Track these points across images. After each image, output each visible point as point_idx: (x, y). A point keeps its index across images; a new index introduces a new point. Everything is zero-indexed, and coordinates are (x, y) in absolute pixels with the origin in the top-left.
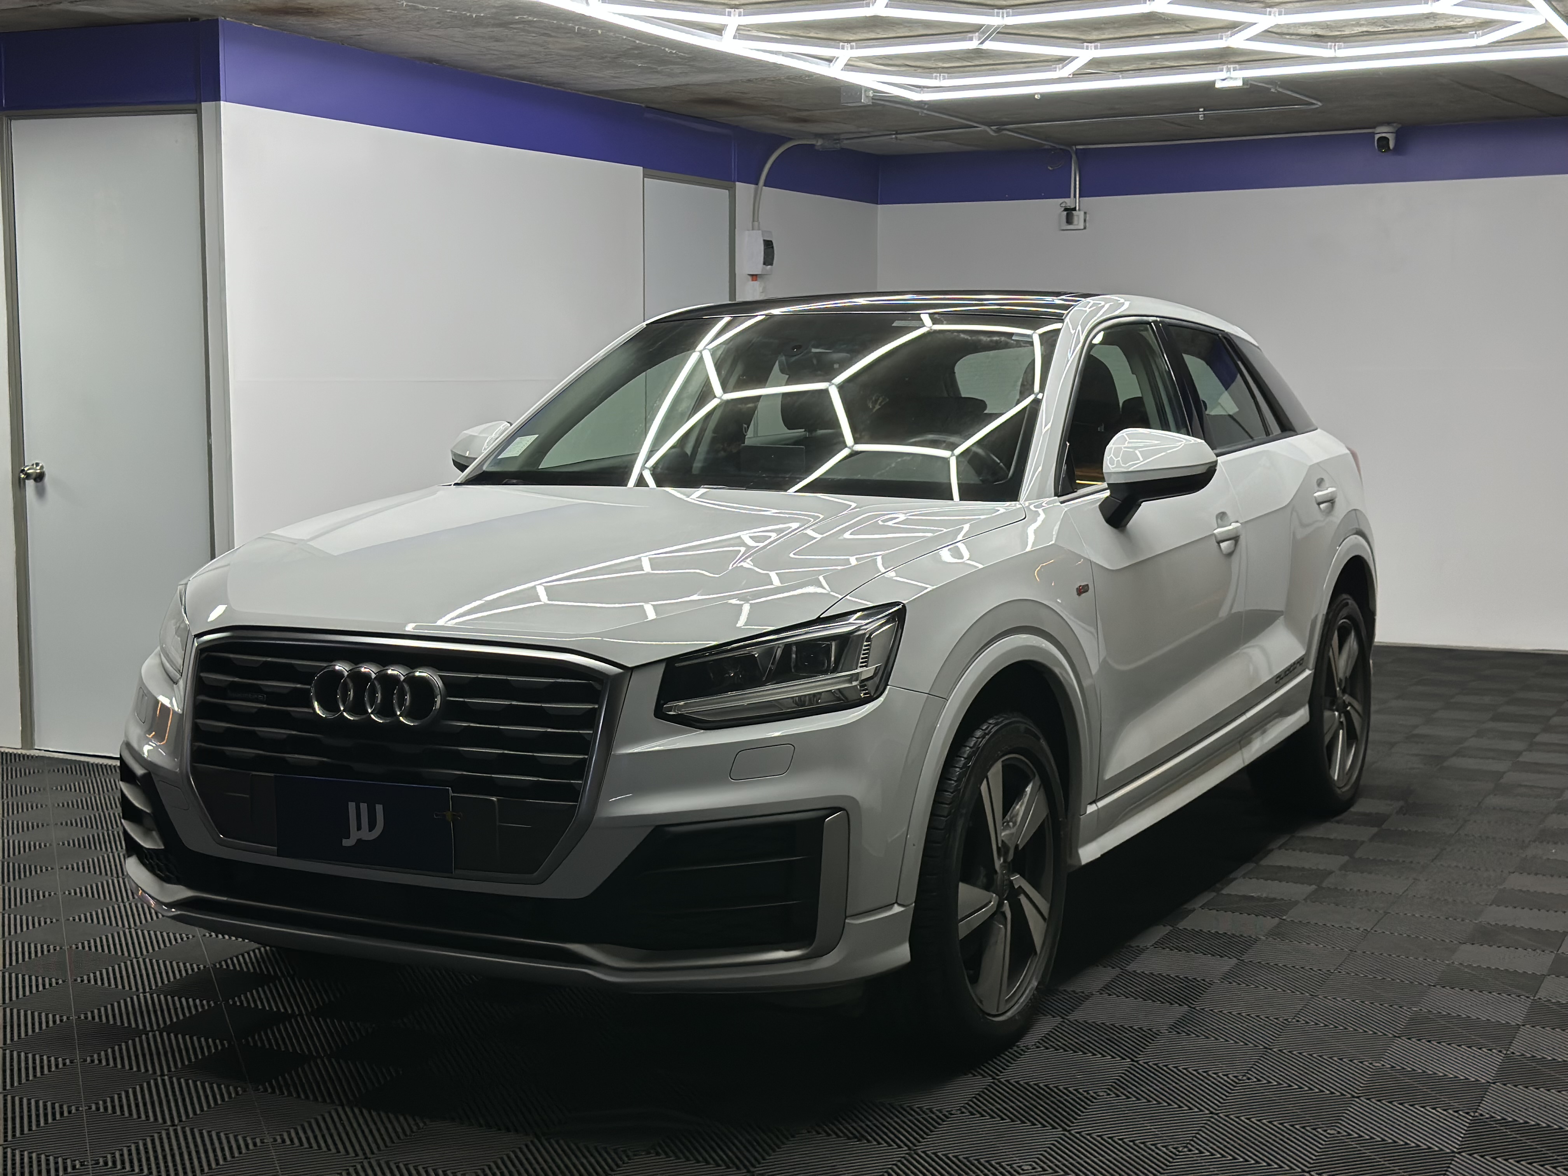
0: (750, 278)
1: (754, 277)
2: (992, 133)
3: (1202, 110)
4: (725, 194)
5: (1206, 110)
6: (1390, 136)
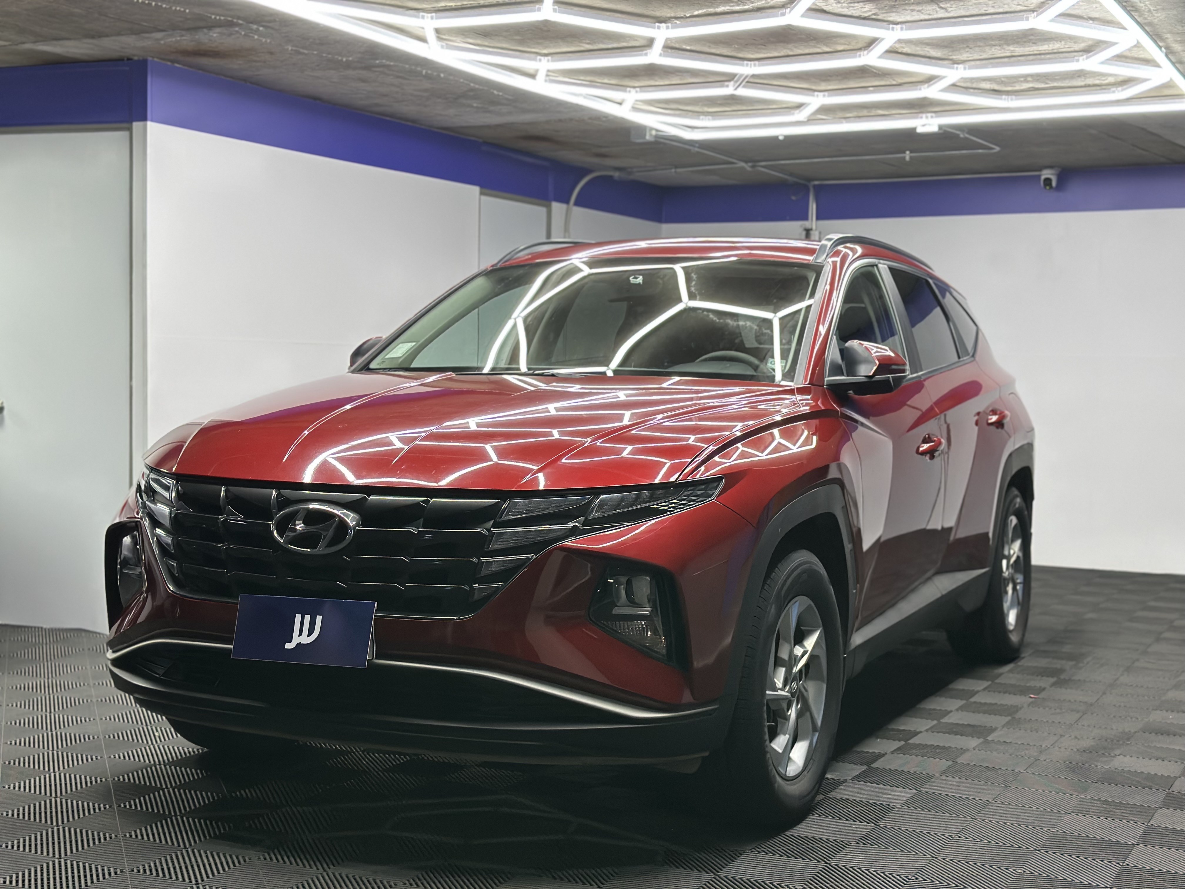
2: (749, 169)
3: (908, 152)
4: (543, 210)
5: (911, 152)
6: (1053, 177)
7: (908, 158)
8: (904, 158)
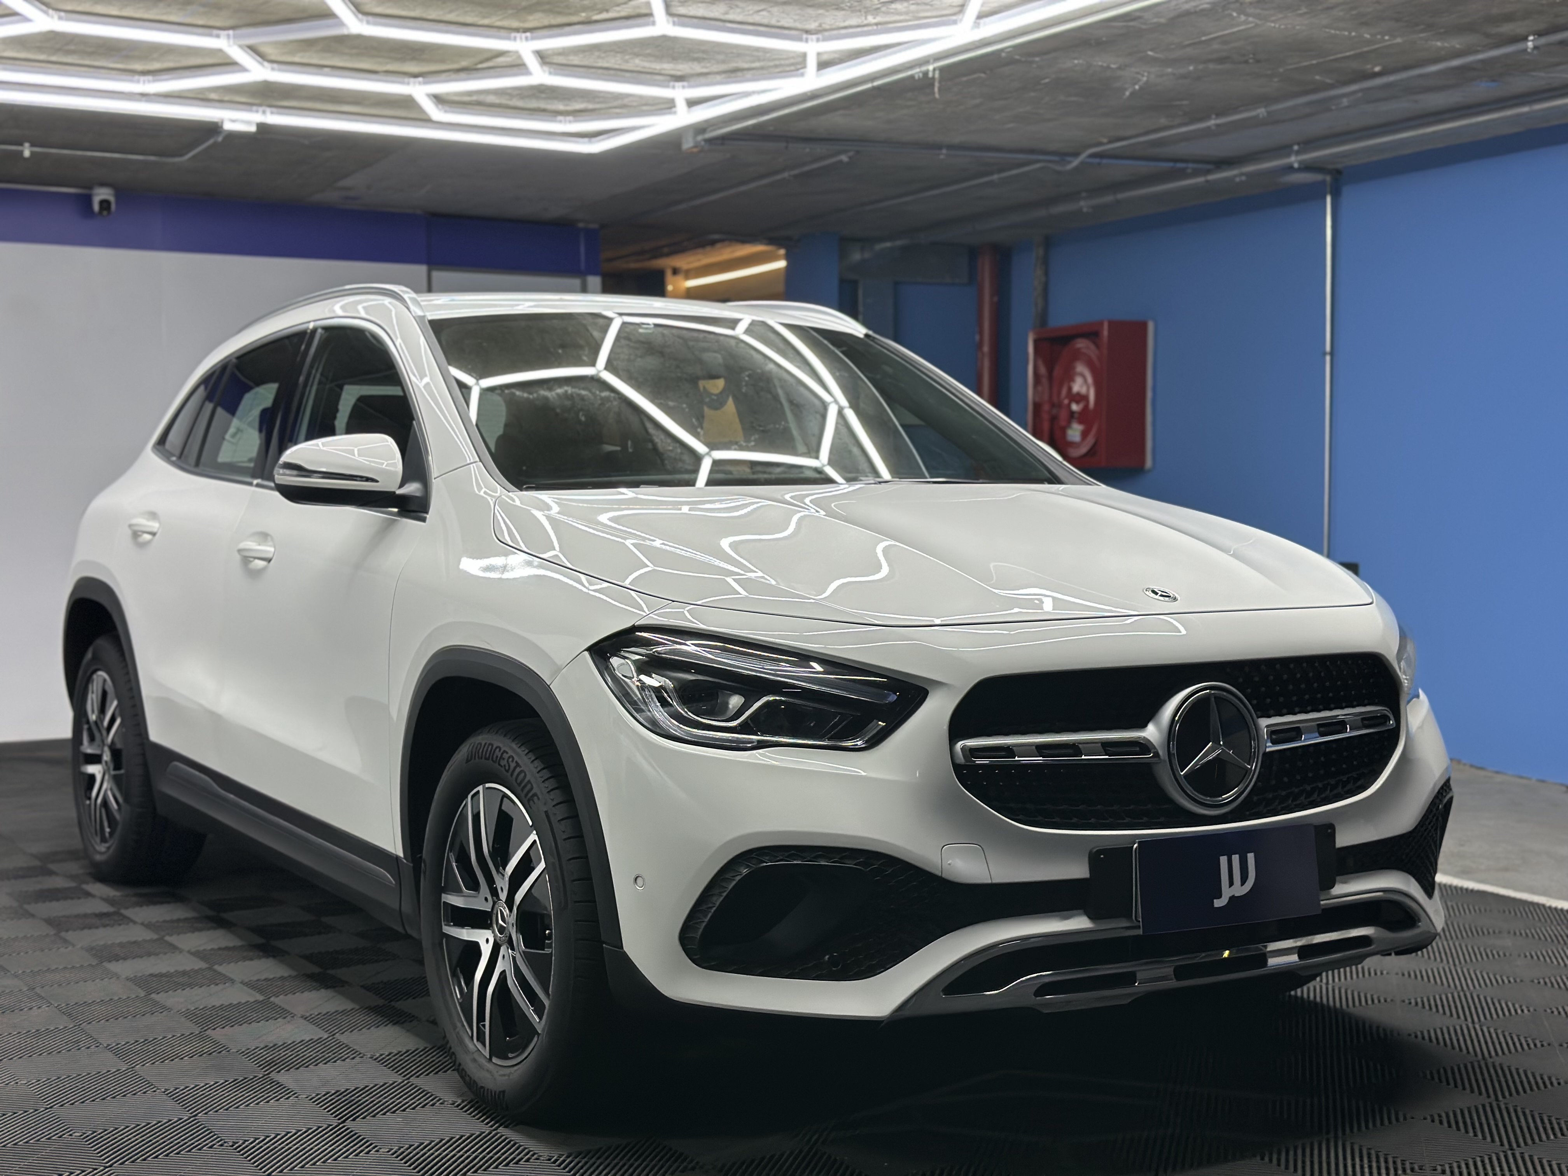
5: (34, 145)
6: (112, 199)
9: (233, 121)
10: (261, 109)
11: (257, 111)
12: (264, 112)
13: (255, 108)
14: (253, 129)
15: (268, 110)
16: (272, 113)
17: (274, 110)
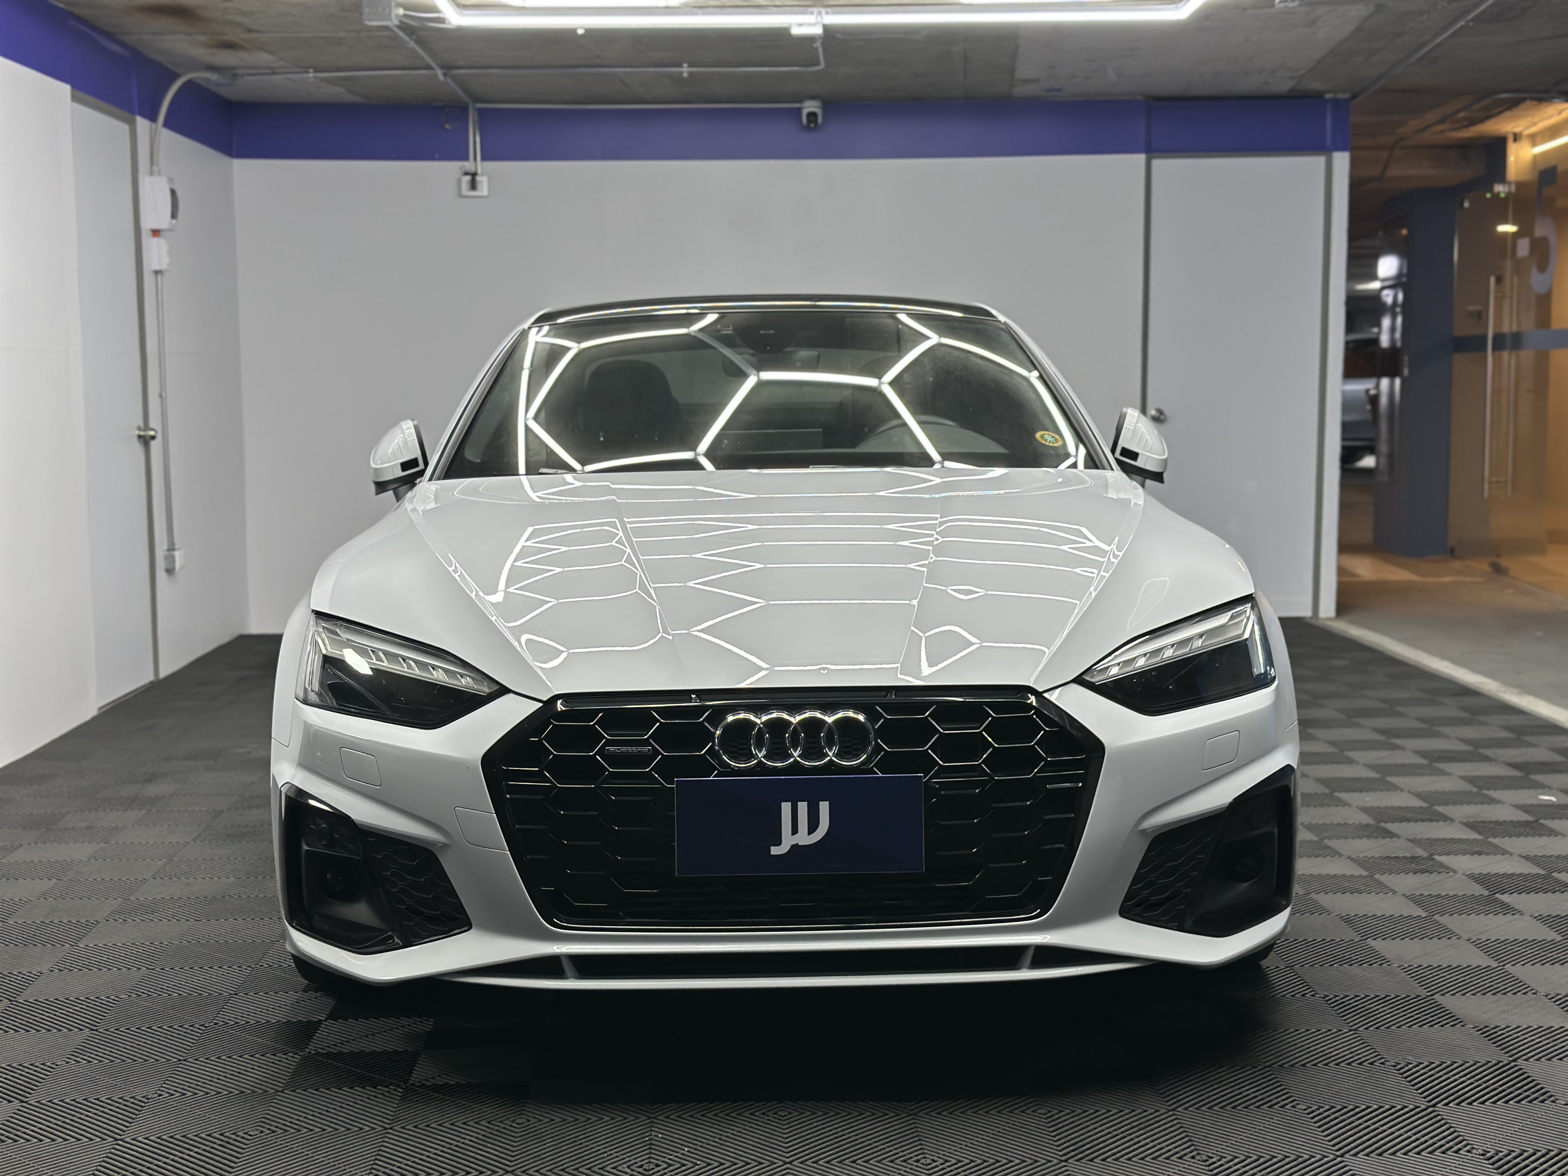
0: (151, 234)
1: (156, 233)
2: (441, 78)
3: (685, 65)
4: (125, 127)
5: (690, 66)
6: (819, 111)
7: (685, 75)
8: (681, 73)
9: (801, 25)
10: (815, 10)
11: (812, 13)
12: (820, 13)
13: (810, 9)
14: (818, 31)
15: (823, 10)
16: (827, 13)
17: (829, 10)
